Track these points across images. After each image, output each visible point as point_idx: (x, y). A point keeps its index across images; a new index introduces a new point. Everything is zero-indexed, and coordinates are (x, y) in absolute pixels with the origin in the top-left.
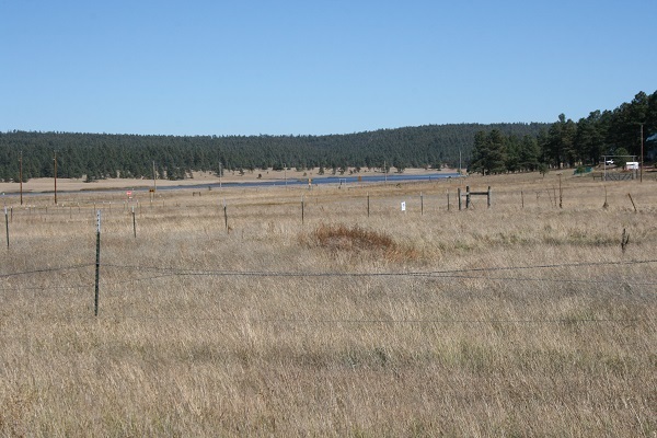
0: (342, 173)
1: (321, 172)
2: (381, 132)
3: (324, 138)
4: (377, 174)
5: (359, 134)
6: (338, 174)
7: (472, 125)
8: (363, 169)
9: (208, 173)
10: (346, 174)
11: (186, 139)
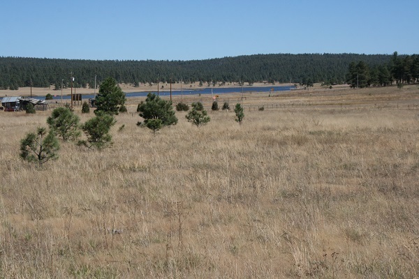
0: (214, 85)
1: (201, 85)
2: (226, 58)
3: (189, 62)
4: (236, 87)
5: (212, 60)
6: (211, 86)
7: (286, 55)
8: (226, 83)
9: (129, 84)
10: (217, 86)
11: (99, 62)
